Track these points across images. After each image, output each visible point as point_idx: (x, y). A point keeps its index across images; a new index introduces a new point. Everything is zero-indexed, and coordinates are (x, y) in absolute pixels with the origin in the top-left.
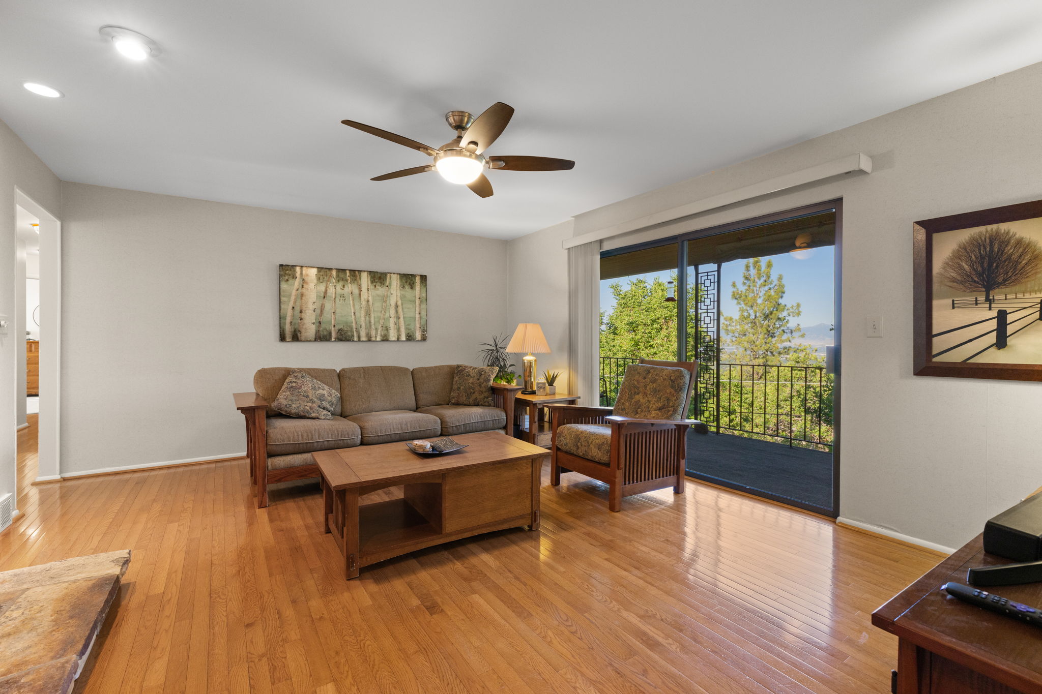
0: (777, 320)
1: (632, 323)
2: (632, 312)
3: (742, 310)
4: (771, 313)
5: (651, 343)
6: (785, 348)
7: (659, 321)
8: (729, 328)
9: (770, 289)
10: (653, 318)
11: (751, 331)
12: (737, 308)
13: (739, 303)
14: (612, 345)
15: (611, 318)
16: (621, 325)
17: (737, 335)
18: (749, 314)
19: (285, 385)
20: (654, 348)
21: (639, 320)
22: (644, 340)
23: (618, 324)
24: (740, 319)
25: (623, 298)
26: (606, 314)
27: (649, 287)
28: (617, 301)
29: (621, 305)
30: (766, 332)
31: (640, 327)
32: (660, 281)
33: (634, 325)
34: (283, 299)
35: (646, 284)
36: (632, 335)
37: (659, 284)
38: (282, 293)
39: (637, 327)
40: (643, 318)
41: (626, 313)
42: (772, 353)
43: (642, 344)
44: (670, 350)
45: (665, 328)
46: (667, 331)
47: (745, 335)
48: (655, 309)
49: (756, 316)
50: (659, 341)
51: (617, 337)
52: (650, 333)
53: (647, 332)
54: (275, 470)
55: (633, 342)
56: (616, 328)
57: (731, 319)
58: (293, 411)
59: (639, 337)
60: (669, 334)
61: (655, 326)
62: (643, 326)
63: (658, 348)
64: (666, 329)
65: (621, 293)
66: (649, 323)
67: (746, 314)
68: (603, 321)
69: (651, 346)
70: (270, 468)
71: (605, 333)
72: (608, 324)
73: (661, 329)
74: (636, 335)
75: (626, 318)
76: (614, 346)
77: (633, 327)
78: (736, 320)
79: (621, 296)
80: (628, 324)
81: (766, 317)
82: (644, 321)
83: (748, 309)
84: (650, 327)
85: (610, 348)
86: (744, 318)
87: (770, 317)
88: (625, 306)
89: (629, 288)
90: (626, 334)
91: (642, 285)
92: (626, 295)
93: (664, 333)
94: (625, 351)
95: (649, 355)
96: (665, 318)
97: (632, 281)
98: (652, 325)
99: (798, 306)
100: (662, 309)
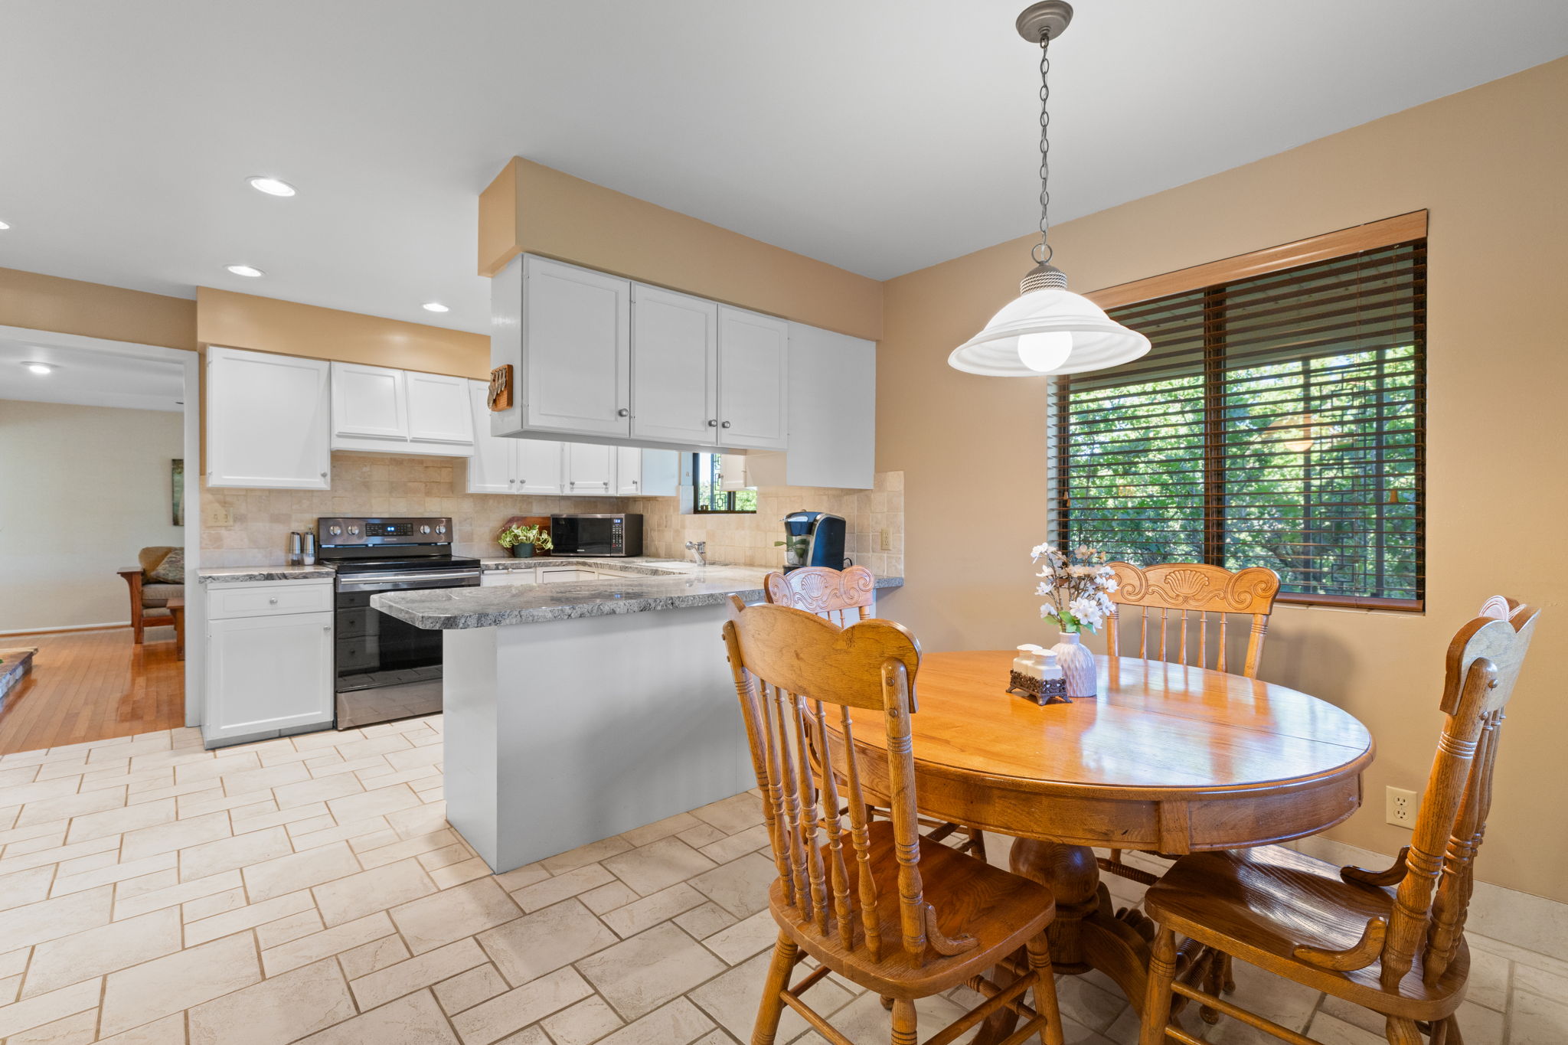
19: (166, 559)
34: (176, 489)
38: (175, 484)
54: (149, 617)
58: (170, 578)
70: (145, 616)
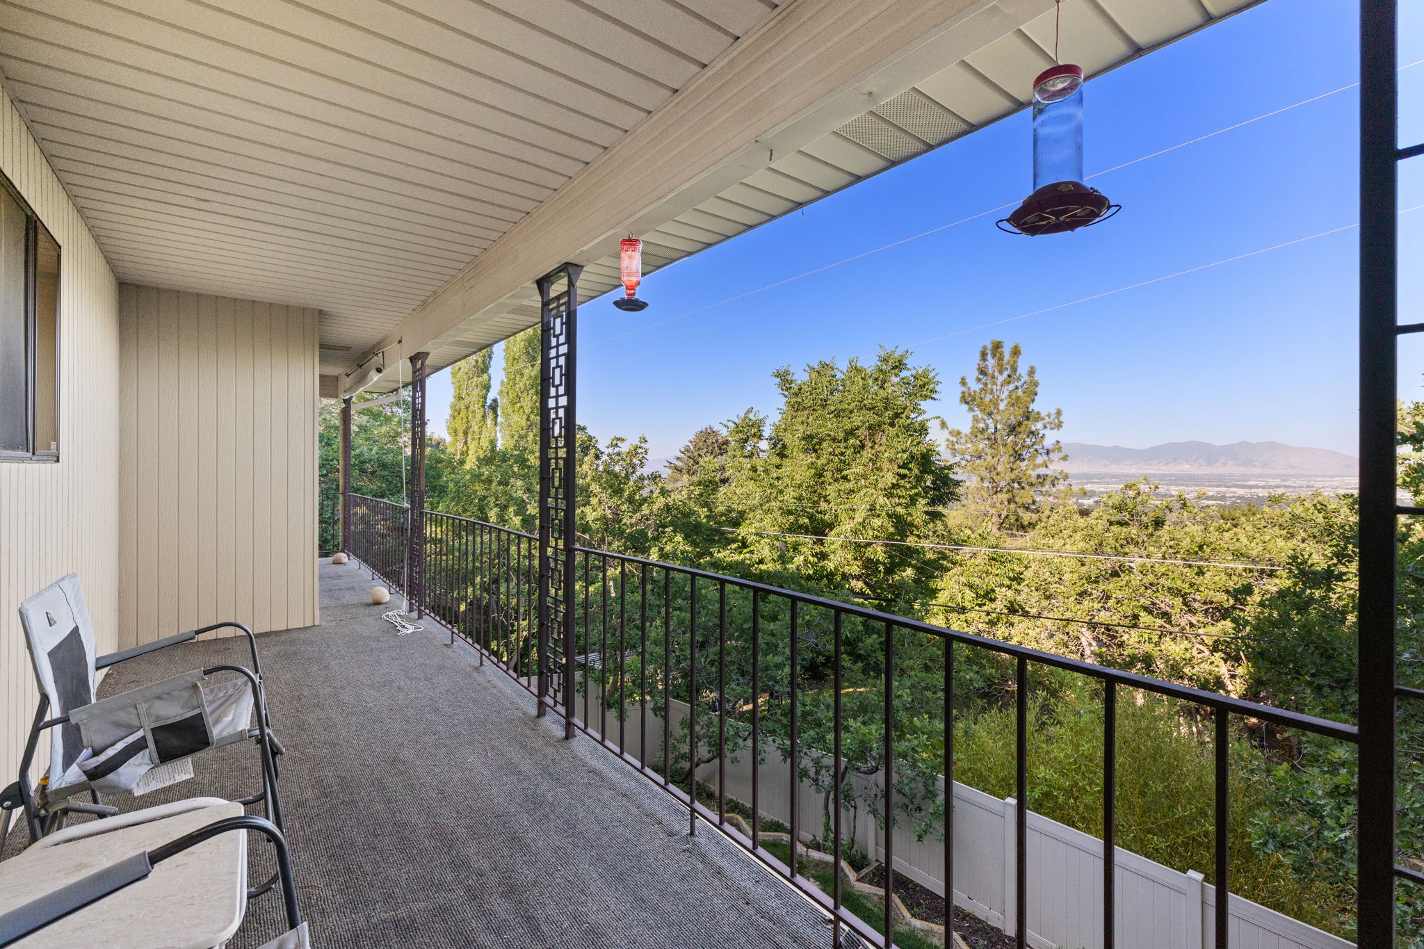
0: (1028, 436)
1: (811, 437)
2: (811, 418)
3: (976, 420)
4: (1020, 424)
5: (844, 473)
6: (1039, 476)
7: (859, 433)
8: (957, 446)
9: (1017, 388)
10: (848, 427)
11: (989, 451)
12: (970, 416)
13: (971, 410)
14: (775, 475)
15: (777, 428)
16: (793, 441)
17: (969, 458)
18: (987, 425)
20: (849, 481)
21: (823, 431)
22: (831, 466)
23: (788, 439)
24: (971, 433)
25: (796, 395)
26: (768, 422)
27: (839, 376)
28: (786, 399)
29: (793, 407)
30: (1012, 452)
31: (825, 444)
32: (859, 365)
33: (815, 440)
35: (836, 371)
36: (811, 458)
37: (858, 370)
39: (820, 444)
40: (831, 427)
41: (799, 419)
42: (1019, 484)
43: (828, 474)
44: (880, 486)
45: (870, 445)
46: (873, 452)
47: (980, 457)
48: (851, 412)
49: (996, 428)
50: (859, 469)
51: (786, 462)
52: (842, 454)
53: (837, 452)
55: (813, 471)
56: (784, 446)
57: (959, 433)
59: (822, 461)
60: (877, 456)
61: (851, 442)
62: (831, 443)
63: (857, 481)
64: (872, 448)
65: (793, 385)
66: (841, 435)
67: (982, 425)
68: (764, 433)
69: (845, 478)
71: (767, 454)
72: (771, 439)
73: (863, 446)
74: (818, 458)
75: (801, 428)
76: (778, 478)
77: (812, 444)
78: (966, 435)
79: (792, 391)
80: (804, 439)
81: (1013, 430)
82: (832, 433)
83: (986, 418)
84: (842, 445)
85: (772, 481)
86: (977, 432)
87: (1018, 429)
88: (797, 407)
89: (806, 378)
90: (802, 456)
91: (830, 373)
92: (800, 389)
93: (867, 454)
94: (800, 486)
95: (842, 493)
96: (869, 428)
97: (811, 365)
98: (846, 440)
99: (1059, 413)
100: (864, 412)
